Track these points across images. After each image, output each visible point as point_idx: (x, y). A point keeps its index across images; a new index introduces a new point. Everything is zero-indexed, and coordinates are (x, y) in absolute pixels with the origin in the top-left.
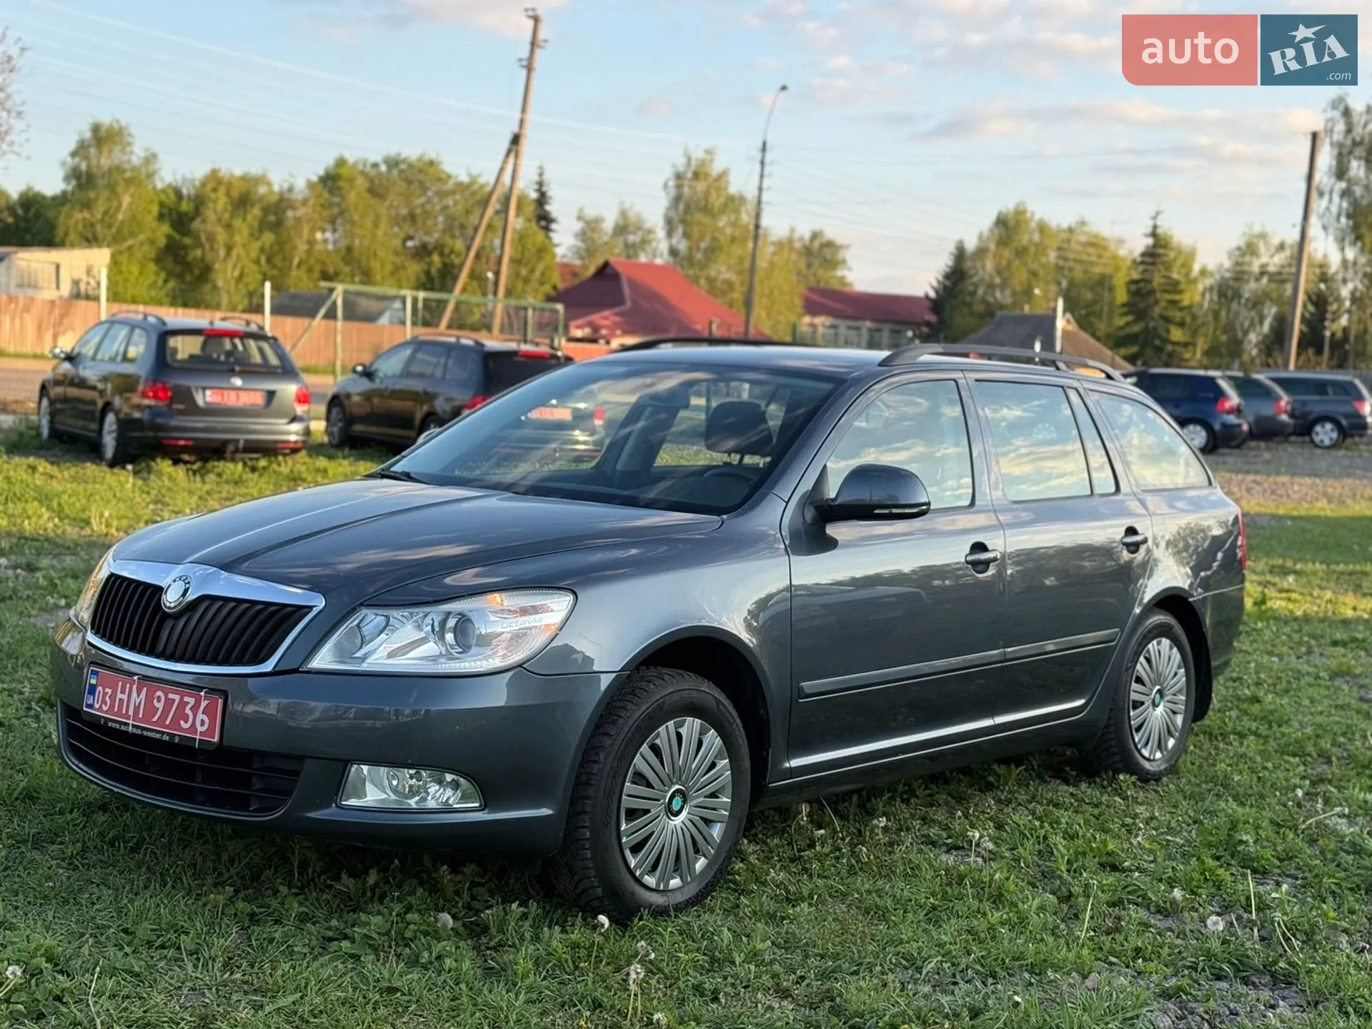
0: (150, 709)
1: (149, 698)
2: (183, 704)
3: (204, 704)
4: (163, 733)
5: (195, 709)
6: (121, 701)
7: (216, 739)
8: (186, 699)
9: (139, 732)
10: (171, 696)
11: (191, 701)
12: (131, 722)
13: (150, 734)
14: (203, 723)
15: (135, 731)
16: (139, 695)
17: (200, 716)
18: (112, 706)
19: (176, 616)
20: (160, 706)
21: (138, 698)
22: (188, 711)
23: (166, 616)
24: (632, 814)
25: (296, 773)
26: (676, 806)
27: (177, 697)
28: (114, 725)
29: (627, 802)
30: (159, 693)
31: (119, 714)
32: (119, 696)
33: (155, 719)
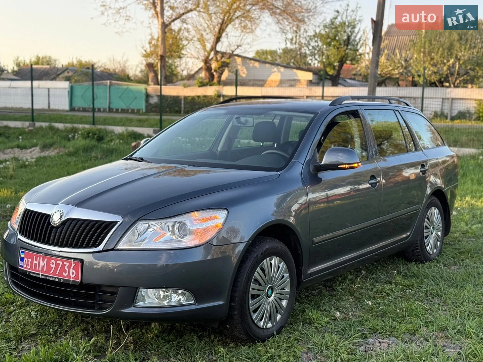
0: (49, 268)
1: (48, 263)
2: (63, 266)
3: (73, 265)
4: (55, 278)
5: (69, 267)
6: (36, 264)
7: (79, 280)
8: (65, 263)
9: (45, 277)
10: (58, 262)
11: (67, 264)
12: (41, 273)
13: (50, 278)
14: (73, 273)
15: (43, 277)
16: (43, 261)
17: (72, 270)
18: (32, 266)
19: (57, 227)
20: (53, 266)
21: (43, 263)
22: (66, 268)
23: (53, 227)
24: (254, 297)
25: (116, 293)
26: (269, 294)
27: (61, 263)
28: (33, 275)
29: (251, 292)
30: (53, 261)
31: (35, 269)
32: (35, 262)
33: (51, 272)
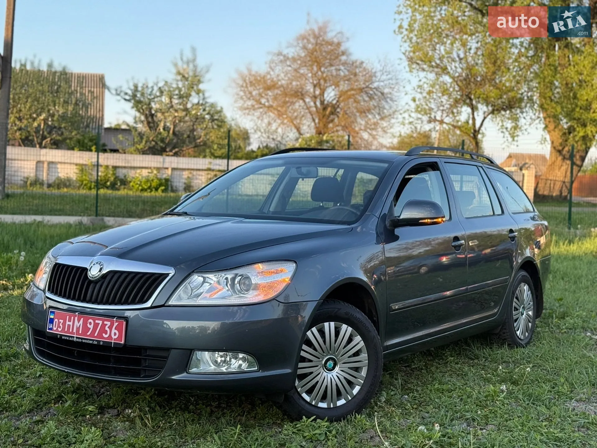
0: (86, 329)
1: (85, 324)
2: (104, 325)
3: (116, 324)
4: (93, 340)
5: (110, 328)
6: (69, 326)
7: (123, 342)
8: (105, 323)
9: (80, 340)
10: (97, 321)
11: (108, 323)
12: (75, 336)
13: (86, 341)
14: (115, 334)
15: (78, 340)
16: (79, 321)
17: (114, 331)
18: (64, 328)
19: (96, 282)
20: (91, 327)
21: (78, 324)
22: (107, 328)
23: (90, 282)
25: (166, 357)
27: (100, 322)
28: (65, 338)
30: (90, 320)
31: (68, 332)
32: (68, 323)
33: (88, 334)
